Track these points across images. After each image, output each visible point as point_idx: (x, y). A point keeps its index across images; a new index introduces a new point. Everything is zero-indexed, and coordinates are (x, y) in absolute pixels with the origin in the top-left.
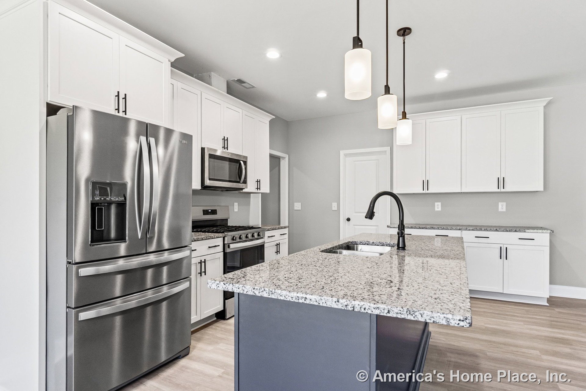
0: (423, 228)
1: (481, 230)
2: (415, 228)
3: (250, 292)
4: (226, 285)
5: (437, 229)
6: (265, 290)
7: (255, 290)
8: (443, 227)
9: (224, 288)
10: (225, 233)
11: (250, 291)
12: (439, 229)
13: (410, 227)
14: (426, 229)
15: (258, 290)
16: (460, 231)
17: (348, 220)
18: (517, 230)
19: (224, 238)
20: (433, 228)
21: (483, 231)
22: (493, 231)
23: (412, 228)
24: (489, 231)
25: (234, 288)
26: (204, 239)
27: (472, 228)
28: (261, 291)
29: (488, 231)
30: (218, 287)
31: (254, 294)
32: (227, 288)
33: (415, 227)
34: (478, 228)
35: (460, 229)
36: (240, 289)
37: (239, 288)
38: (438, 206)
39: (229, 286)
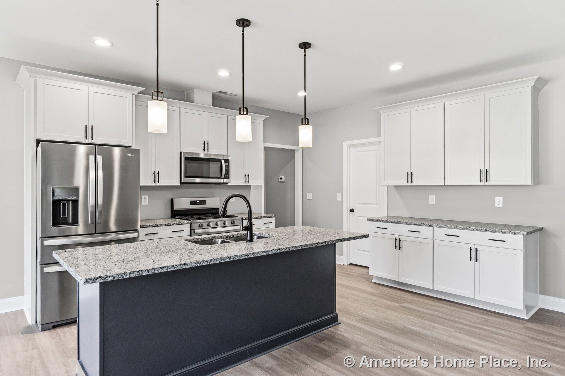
10: (192, 221)
12: (412, 225)
17: (352, 210)
18: (488, 230)
19: (191, 225)
21: (453, 229)
22: (463, 229)
24: (460, 229)
26: (167, 225)
27: (443, 225)
29: (458, 229)
34: (449, 226)
35: (431, 226)
38: (432, 200)
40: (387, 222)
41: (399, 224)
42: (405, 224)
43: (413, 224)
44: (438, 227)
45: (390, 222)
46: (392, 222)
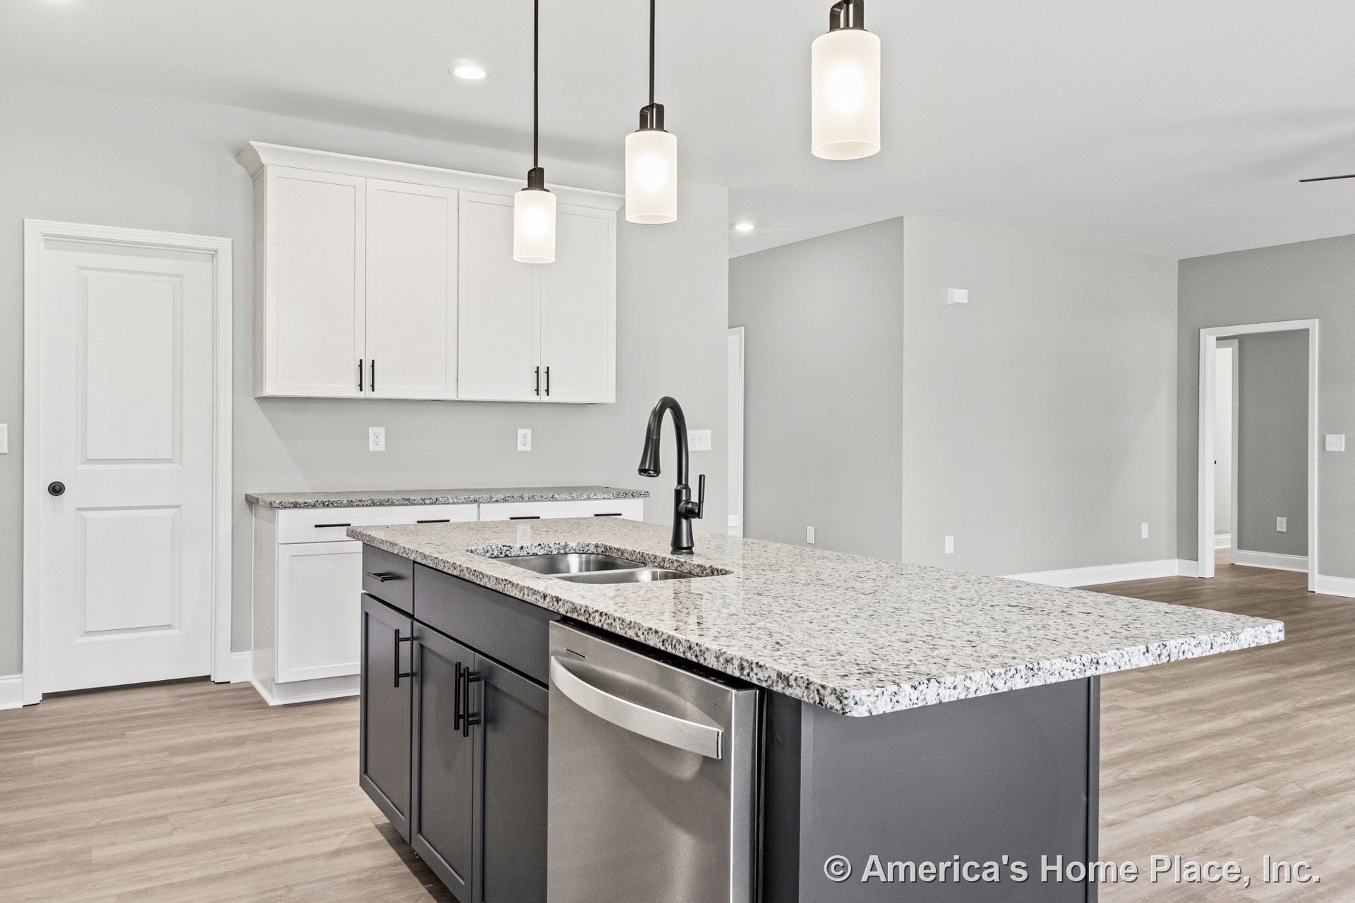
0: (381, 504)
1: (521, 499)
2: (361, 504)
3: (983, 690)
4: (920, 688)
5: (421, 504)
6: (1018, 671)
7: (996, 677)
8: (434, 498)
9: (915, 701)
11: (985, 685)
12: (425, 504)
13: (345, 502)
14: (392, 504)
15: (1003, 676)
16: (476, 505)
17: (56, 489)
20: (408, 502)
21: (526, 501)
22: (546, 500)
23: (350, 504)
24: (539, 501)
25: (942, 691)
27: (503, 497)
28: (1008, 677)
29: (535, 501)
30: (897, 702)
31: (994, 692)
32: (922, 697)
33: (361, 501)
34: (516, 495)
35: (475, 501)
36: (960, 688)
37: (955, 688)
38: (377, 439)
39: (929, 691)
40: (348, 506)
41: (389, 505)
42: (407, 505)
43: (427, 501)
44: (493, 502)
45: (358, 506)
46: (366, 503)
